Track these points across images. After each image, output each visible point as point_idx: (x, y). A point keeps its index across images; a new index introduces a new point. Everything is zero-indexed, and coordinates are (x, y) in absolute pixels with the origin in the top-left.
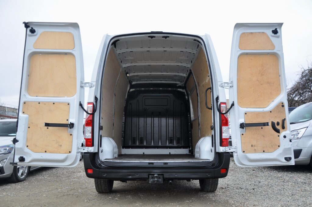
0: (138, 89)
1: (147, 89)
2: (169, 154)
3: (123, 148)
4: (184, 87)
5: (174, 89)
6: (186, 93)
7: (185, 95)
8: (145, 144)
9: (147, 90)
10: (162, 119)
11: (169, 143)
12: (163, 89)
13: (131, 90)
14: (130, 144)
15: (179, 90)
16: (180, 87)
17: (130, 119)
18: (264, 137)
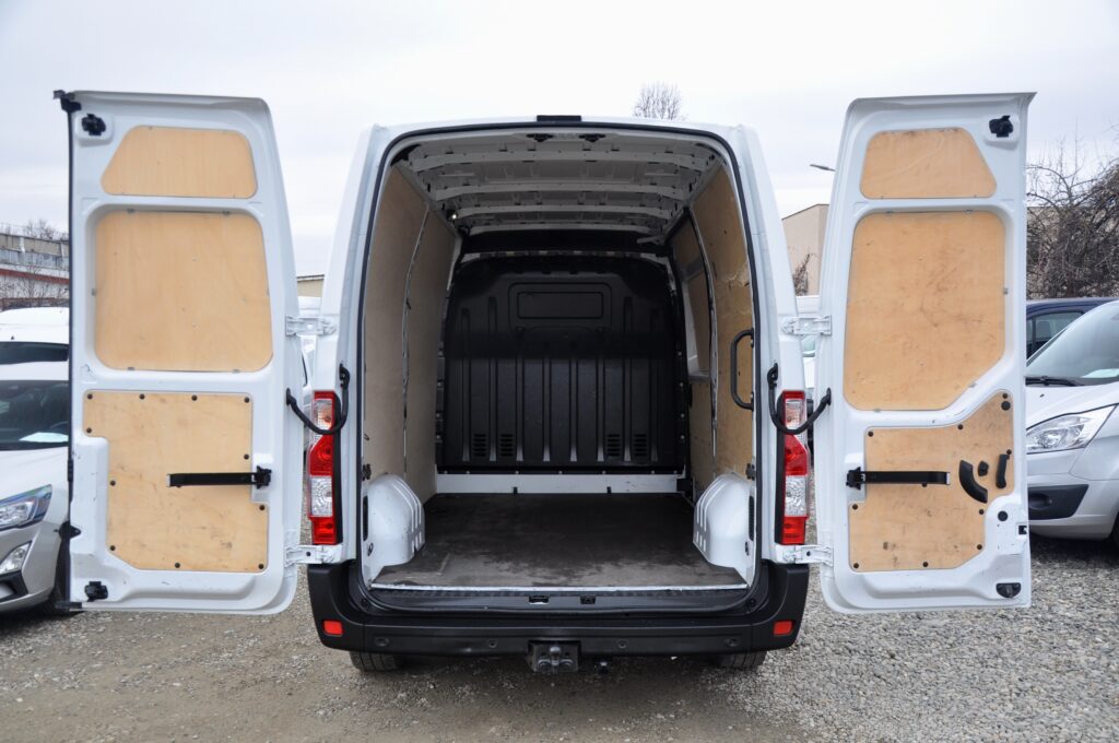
0: (493, 254)
1: (527, 253)
2: (605, 491)
3: (441, 471)
4: (664, 250)
5: (628, 254)
6: (670, 271)
7: (666, 278)
8: (520, 457)
9: (525, 257)
10: (581, 366)
11: (605, 456)
12: (587, 253)
13: (468, 258)
14: (466, 457)
15: (643, 255)
16: (649, 248)
17: (466, 365)
18: (929, 514)
